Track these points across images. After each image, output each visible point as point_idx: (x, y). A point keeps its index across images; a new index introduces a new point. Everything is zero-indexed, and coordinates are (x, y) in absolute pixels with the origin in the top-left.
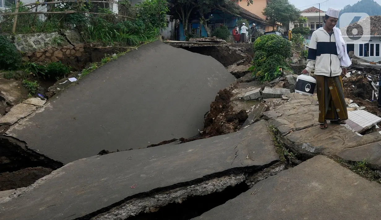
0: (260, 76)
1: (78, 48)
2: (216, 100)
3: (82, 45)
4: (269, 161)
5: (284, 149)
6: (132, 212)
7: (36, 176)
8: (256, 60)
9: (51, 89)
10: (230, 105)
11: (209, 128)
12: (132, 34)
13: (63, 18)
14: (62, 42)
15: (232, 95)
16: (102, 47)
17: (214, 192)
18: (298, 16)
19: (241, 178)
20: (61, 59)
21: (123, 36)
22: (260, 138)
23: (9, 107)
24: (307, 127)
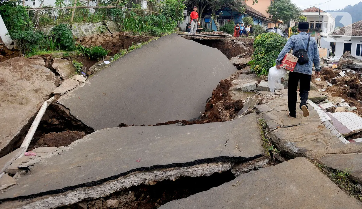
0: (258, 70)
1: (114, 36)
2: (217, 88)
3: (118, 33)
4: (254, 154)
5: (270, 143)
6: (135, 183)
7: (73, 138)
8: (255, 55)
9: (91, 69)
10: (229, 94)
11: (209, 112)
12: (156, 26)
13: (106, 12)
14: (104, 31)
15: (231, 85)
16: (132, 36)
17: (203, 175)
18: (299, 15)
19: (227, 166)
20: (102, 44)
21: (148, 28)
22: (249, 130)
23: (62, 81)
24: (294, 126)
